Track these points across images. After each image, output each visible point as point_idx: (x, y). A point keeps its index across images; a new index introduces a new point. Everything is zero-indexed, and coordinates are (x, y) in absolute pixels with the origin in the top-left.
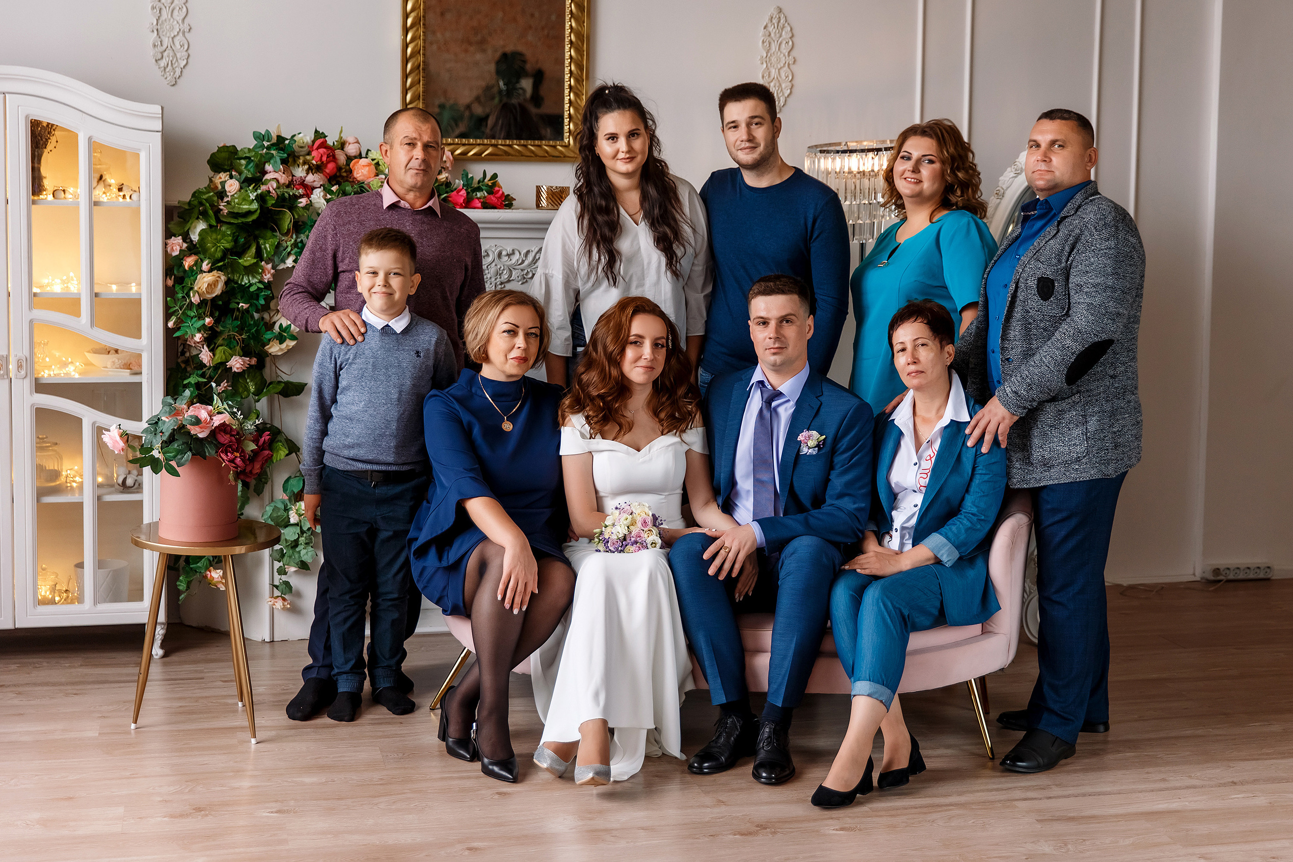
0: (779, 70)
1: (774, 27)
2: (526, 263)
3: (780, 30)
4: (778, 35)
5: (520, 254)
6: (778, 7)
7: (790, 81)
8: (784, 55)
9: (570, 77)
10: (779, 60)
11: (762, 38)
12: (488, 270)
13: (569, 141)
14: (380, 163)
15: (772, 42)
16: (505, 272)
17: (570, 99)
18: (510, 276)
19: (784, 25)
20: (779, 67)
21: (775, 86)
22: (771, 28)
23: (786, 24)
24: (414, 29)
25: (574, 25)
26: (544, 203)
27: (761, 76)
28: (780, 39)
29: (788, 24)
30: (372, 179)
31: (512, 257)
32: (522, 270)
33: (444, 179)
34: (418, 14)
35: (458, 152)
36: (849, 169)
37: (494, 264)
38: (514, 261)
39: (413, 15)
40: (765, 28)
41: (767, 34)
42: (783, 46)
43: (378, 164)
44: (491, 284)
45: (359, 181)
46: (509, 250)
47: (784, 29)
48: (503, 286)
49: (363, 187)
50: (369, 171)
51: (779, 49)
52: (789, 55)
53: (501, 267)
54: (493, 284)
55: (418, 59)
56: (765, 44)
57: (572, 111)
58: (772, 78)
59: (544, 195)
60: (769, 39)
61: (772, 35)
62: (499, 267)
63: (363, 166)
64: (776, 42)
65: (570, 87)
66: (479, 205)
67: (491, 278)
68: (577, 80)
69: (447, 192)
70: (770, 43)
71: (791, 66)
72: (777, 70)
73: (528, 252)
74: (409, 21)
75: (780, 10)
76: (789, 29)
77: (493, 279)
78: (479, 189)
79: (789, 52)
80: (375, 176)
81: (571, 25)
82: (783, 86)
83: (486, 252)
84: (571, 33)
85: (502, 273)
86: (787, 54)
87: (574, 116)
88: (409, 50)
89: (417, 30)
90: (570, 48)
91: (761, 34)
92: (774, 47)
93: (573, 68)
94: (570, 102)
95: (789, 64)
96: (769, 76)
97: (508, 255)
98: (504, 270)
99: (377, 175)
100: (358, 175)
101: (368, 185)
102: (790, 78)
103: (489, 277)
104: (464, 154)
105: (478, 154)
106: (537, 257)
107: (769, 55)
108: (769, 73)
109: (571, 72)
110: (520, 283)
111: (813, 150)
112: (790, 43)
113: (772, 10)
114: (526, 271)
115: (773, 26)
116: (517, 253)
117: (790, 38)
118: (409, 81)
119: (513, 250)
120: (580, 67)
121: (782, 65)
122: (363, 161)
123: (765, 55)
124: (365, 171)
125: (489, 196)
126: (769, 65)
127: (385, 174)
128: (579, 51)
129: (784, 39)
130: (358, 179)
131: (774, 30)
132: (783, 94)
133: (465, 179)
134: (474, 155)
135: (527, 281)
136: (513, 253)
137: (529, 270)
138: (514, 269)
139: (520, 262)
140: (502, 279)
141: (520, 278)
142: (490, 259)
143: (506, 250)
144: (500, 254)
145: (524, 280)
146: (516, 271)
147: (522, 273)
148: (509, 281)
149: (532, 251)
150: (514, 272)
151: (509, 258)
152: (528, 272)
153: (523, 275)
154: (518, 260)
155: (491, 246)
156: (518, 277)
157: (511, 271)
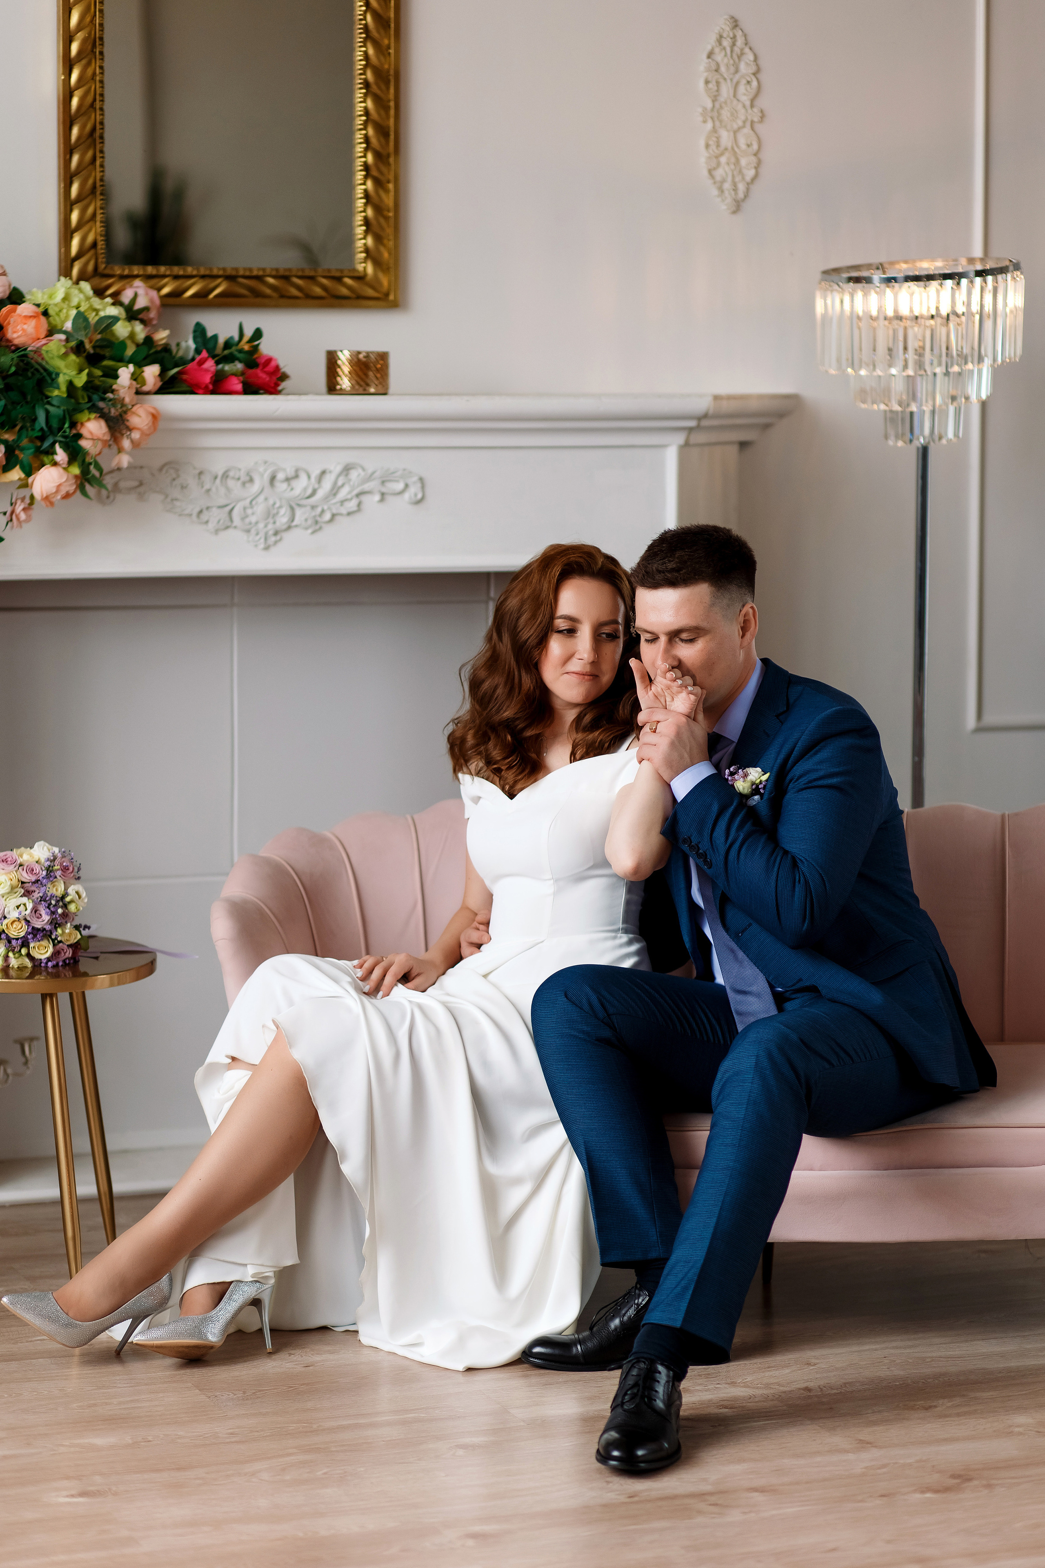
0: (735, 132)
1: (726, 55)
3: (737, 60)
4: (732, 69)
5: (309, 477)
6: (732, 17)
7: (755, 155)
8: (744, 106)
9: (366, 150)
10: (734, 115)
11: (705, 74)
12: (252, 508)
13: (365, 268)
14: (51, 312)
15: (721, 80)
16: (282, 511)
17: (366, 191)
18: (292, 519)
19: (742, 50)
20: (735, 126)
21: (728, 164)
22: (719, 57)
23: (747, 50)
24: (84, 62)
25: (371, 51)
26: (345, 382)
27: (702, 143)
28: (737, 76)
29: (751, 49)
30: (44, 342)
31: (294, 483)
32: (313, 507)
33: (163, 342)
34: (90, 34)
35: (166, 290)
36: (896, 311)
37: (261, 498)
38: (297, 491)
39: (80, 36)
40: (710, 55)
41: (714, 67)
42: (742, 89)
43: (45, 313)
44: (257, 534)
45: (18, 348)
46: (291, 472)
47: (744, 58)
48: (278, 537)
49: (25, 356)
50: (37, 328)
51: (735, 96)
52: (752, 106)
53: (274, 504)
54: (262, 534)
55: (90, 117)
56: (710, 86)
57: (370, 212)
58: (722, 148)
59: (345, 368)
60: (717, 76)
61: (723, 69)
62: (271, 502)
63: (26, 317)
64: (729, 81)
65: (366, 167)
66: (239, 387)
67: (257, 523)
68: (378, 155)
69: (176, 366)
70: (718, 83)
71: (758, 127)
72: (732, 134)
73: (323, 473)
74: (75, 48)
75: (735, 24)
76: (751, 57)
77: (261, 525)
78: (230, 359)
79: (752, 101)
80: (47, 336)
81: (366, 53)
82: (743, 162)
83: (248, 474)
84: (366, 66)
85: (278, 513)
86: (748, 103)
87: (373, 222)
88: (75, 102)
89: (89, 64)
90: (366, 95)
91: (702, 68)
92: (726, 90)
93: (371, 131)
94: (367, 195)
95: (752, 122)
96: (718, 146)
97: (288, 480)
98: (280, 507)
99: (51, 333)
100: (15, 335)
101: (37, 351)
102: (755, 147)
103: (254, 521)
104: (176, 294)
105: (201, 295)
106: (340, 483)
107: (717, 105)
108: (718, 138)
109: (367, 140)
110: (310, 531)
111: (835, 277)
112: (755, 83)
113: (722, 24)
114: (319, 510)
115: (723, 53)
116: (303, 477)
117: (754, 74)
118: (75, 159)
119: (297, 471)
120: (383, 131)
121: (740, 123)
122: (24, 309)
123: (709, 105)
124: (30, 327)
125: (251, 371)
126: (717, 123)
127: (65, 332)
128: (379, 101)
129: (743, 77)
130: (16, 342)
131: (726, 60)
132: (743, 179)
133: (199, 340)
134: (194, 296)
135: (321, 528)
136: (296, 476)
137: (326, 507)
138: (299, 505)
139: (309, 492)
140: (278, 524)
141: (310, 522)
142: (255, 488)
143: (284, 470)
144: (273, 479)
145: (316, 526)
146: (303, 510)
147: (313, 514)
148: (289, 528)
149: (330, 472)
150: (299, 512)
151: (289, 485)
152: (323, 511)
153: (315, 517)
154: (305, 489)
155: (256, 463)
156: (306, 520)
157: (292, 509)
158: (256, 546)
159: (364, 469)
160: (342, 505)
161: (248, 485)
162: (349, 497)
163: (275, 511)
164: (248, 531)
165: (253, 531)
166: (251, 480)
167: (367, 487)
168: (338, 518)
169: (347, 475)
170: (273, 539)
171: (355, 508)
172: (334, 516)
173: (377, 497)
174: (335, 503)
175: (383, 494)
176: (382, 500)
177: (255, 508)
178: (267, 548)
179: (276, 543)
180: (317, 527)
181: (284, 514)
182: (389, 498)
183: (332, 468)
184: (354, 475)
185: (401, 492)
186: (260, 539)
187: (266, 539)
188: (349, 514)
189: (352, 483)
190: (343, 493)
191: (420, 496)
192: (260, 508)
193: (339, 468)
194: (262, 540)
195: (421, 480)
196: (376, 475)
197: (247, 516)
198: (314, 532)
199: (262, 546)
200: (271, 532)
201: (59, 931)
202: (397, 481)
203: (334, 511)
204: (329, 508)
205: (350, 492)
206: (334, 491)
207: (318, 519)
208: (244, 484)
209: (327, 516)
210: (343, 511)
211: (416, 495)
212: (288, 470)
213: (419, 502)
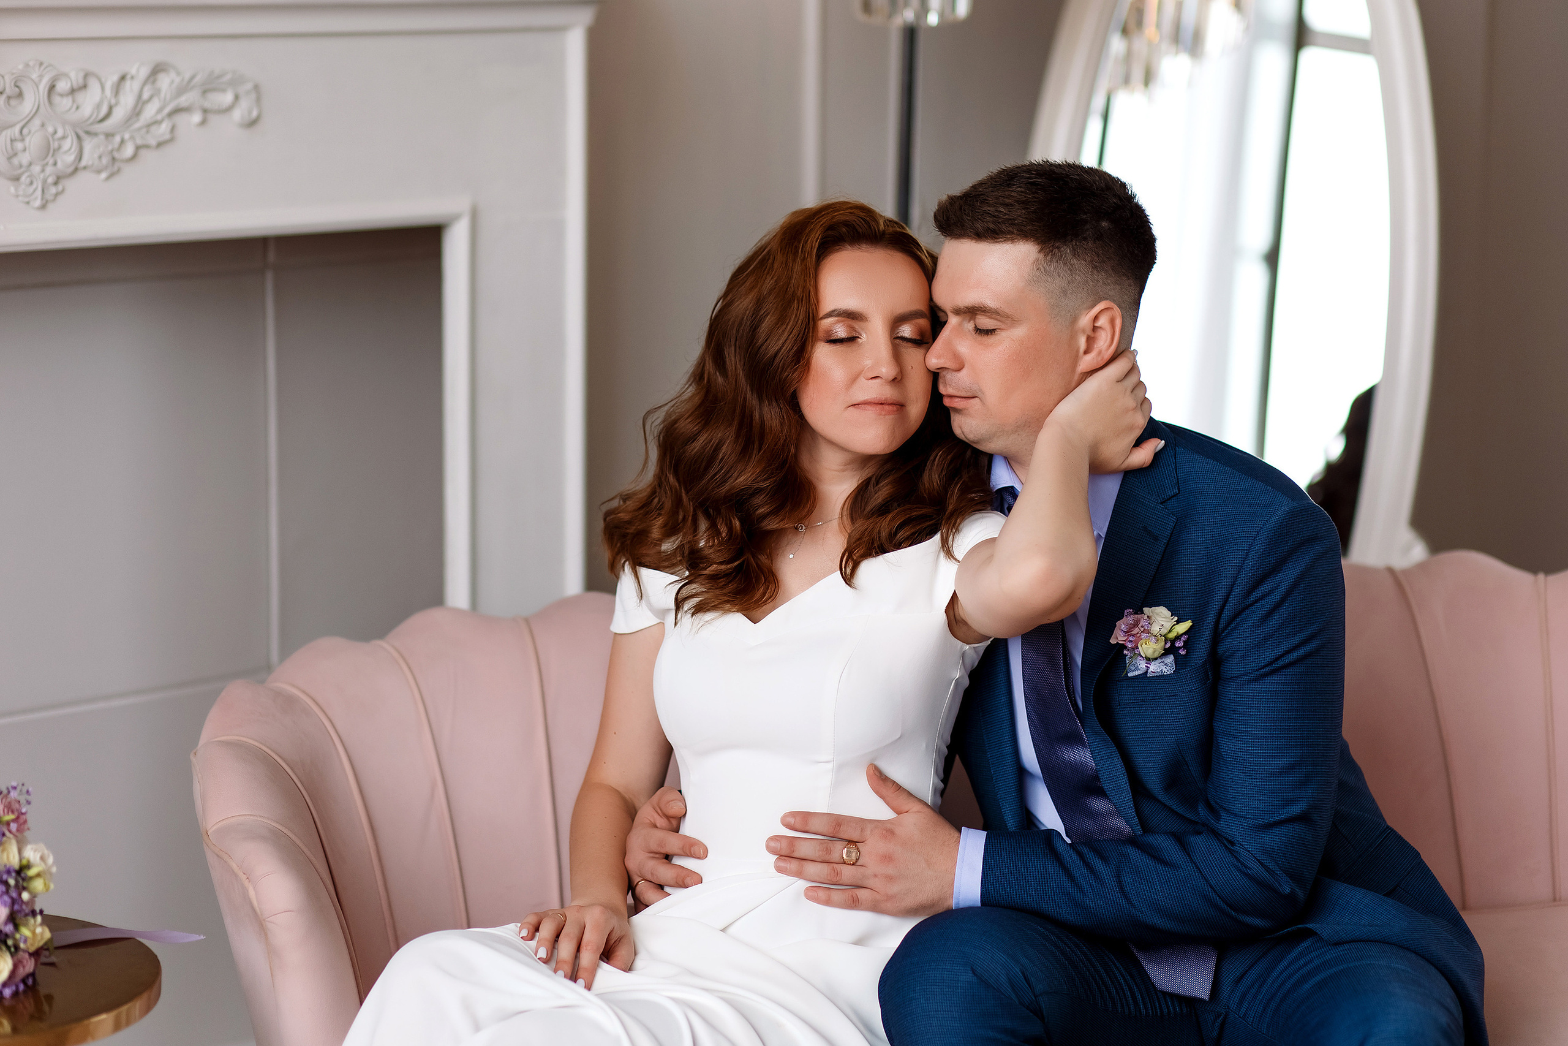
2: (119, 114)
5: (102, 86)
12: (23, 140)
16: (67, 144)
18: (80, 157)
31: (80, 97)
32: (109, 135)
37: (37, 122)
38: (86, 110)
44: (31, 183)
46: (76, 78)
48: (60, 187)
53: (55, 132)
54: (36, 184)
62: (50, 130)
67: (30, 164)
73: (123, 78)
77: (36, 169)
83: (16, 84)
85: (60, 147)
97: (73, 91)
98: (64, 138)
103: (25, 162)
106: (146, 96)
110: (104, 175)
114: (118, 139)
116: (94, 86)
119: (86, 76)
135: (119, 171)
136: (85, 86)
137: (127, 136)
138: (88, 133)
139: (104, 110)
140: (60, 164)
141: (105, 161)
142: (27, 106)
143: (66, 75)
144: (52, 88)
145: (113, 166)
146: (95, 140)
147: (110, 148)
148: (76, 170)
149: (132, 78)
150: (89, 145)
151: (74, 101)
152: (123, 142)
153: (112, 151)
154: (98, 106)
155: (27, 65)
156: (100, 157)
157: (78, 137)
158: (28, 203)
159: (178, 73)
160: (148, 132)
161: (13, 102)
162: (159, 117)
163: (56, 145)
164: (17, 179)
165: (23, 178)
166: (20, 95)
167: (184, 101)
168: (143, 152)
169: (154, 82)
170: (53, 190)
171: (167, 136)
172: (138, 148)
173: (197, 118)
174: (139, 129)
175: (205, 111)
176: (203, 122)
177: (27, 140)
178: (43, 207)
179: (57, 195)
180: (116, 168)
181: (71, 148)
182: (213, 119)
183: (133, 71)
184: (165, 82)
185: (229, 109)
186: (35, 191)
187: (43, 191)
188: (160, 145)
189: (162, 95)
190: (150, 111)
191: (255, 114)
192: (34, 141)
193: (144, 72)
194: (39, 192)
195: (256, 88)
196: (197, 79)
197: (15, 154)
198: (111, 176)
199: (38, 203)
200: (50, 180)
201: (25, 931)
202: (224, 91)
203: (139, 142)
204: (132, 138)
205: (160, 110)
206: (138, 109)
207: (116, 155)
208: (9, 98)
209: (129, 150)
210: (153, 142)
211: (250, 112)
212: (73, 75)
213: (252, 123)
